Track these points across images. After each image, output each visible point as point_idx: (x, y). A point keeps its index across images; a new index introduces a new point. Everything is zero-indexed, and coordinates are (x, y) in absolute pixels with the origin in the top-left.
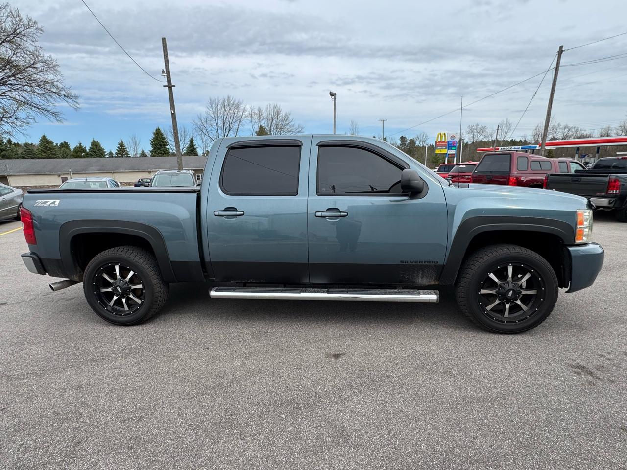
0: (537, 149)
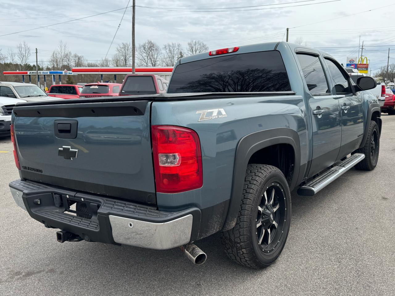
0: (64, 74)
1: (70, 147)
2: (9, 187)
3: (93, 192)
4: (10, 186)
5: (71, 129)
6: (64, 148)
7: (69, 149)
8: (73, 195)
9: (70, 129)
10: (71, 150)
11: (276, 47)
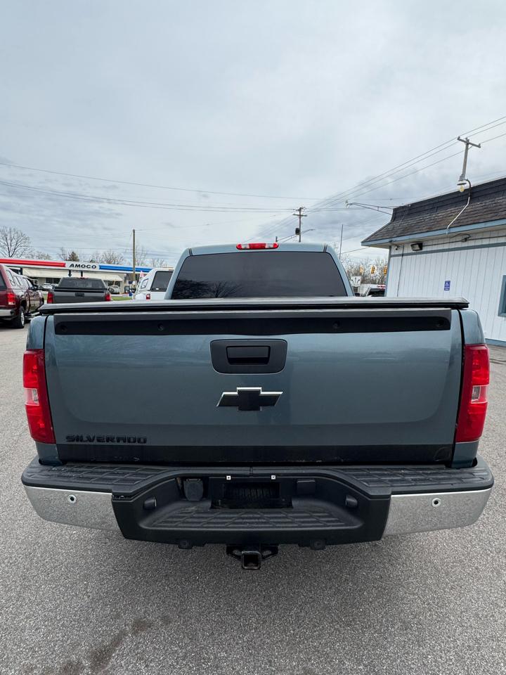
1: (260, 388)
2: (23, 486)
3: (304, 461)
4: (26, 483)
5: (269, 355)
6: (239, 391)
7: (259, 391)
8: (248, 473)
9: (267, 356)
10: (262, 393)
11: (325, 248)
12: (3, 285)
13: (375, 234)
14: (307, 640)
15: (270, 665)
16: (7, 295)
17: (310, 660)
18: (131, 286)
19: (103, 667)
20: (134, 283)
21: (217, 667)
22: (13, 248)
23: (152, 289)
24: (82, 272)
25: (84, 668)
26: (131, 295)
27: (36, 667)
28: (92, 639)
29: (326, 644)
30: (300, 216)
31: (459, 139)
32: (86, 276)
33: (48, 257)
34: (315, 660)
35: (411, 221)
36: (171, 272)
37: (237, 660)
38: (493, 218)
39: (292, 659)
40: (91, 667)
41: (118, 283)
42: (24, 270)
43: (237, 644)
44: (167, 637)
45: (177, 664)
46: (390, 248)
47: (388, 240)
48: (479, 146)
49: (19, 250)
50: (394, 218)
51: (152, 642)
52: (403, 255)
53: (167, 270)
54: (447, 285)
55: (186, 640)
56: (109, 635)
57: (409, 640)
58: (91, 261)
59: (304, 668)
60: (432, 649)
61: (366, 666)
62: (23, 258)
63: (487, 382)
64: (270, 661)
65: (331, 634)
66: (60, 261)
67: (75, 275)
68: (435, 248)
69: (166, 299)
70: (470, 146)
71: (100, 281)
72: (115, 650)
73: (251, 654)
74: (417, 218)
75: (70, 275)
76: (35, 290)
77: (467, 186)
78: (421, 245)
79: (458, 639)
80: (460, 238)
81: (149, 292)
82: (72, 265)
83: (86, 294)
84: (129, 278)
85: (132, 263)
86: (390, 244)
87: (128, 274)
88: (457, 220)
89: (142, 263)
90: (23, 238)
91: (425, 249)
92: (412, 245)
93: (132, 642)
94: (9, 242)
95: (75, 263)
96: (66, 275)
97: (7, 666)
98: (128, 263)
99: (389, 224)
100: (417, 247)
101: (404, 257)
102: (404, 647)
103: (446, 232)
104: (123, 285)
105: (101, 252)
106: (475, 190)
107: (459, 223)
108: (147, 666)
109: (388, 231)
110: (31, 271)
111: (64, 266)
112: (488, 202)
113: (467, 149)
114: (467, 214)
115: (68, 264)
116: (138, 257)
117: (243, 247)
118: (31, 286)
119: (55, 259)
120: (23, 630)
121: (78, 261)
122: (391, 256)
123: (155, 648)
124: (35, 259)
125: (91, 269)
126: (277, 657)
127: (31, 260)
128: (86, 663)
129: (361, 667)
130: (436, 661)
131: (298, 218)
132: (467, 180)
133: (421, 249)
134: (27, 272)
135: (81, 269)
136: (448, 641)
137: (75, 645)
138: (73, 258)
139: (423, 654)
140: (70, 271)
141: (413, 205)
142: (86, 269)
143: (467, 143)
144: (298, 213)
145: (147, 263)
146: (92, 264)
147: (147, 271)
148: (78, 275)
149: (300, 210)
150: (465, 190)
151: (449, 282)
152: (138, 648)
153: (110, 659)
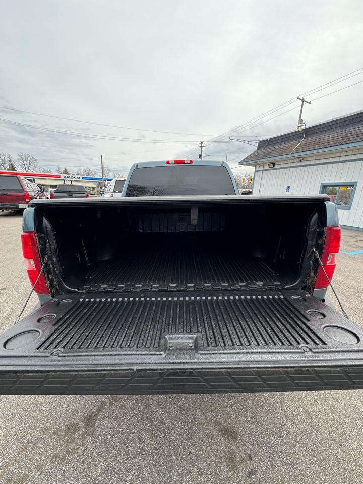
11: (223, 163)
12: (21, 188)
13: (247, 158)
14: (216, 404)
15: (195, 421)
16: (24, 195)
17: (218, 416)
18: (102, 190)
19: (92, 426)
20: (103, 188)
21: (162, 423)
22: (28, 166)
23: (114, 191)
24: (71, 182)
25: (80, 427)
26: (102, 195)
27: (50, 428)
28: (84, 408)
29: (227, 406)
30: (202, 147)
31: (298, 98)
32: (73, 183)
33: (50, 172)
34: (221, 416)
35: (269, 150)
36: (124, 181)
37: (174, 418)
38: (318, 148)
39: (207, 416)
40: (85, 427)
41: (94, 188)
42: (36, 180)
43: (174, 408)
44: (131, 405)
45: (138, 422)
46: (256, 166)
47: (255, 161)
48: (310, 103)
49: (32, 167)
50: (259, 148)
51: (122, 409)
52: (263, 171)
53: (122, 179)
54: (288, 189)
55: (143, 407)
56: (96, 406)
57: (276, 401)
58: (77, 175)
59: (215, 422)
60: (290, 407)
61: (251, 419)
62: (34, 173)
63: (337, 251)
64: (194, 418)
65: (230, 400)
66: (57, 174)
67: (67, 183)
68: (282, 166)
69: (122, 196)
70: (304, 102)
71: (82, 186)
72: (99, 415)
73: (183, 414)
74: (273, 148)
75: (64, 183)
76: (42, 192)
77: (303, 127)
78: (274, 165)
79: (304, 399)
80: (297, 160)
81: (112, 193)
82: (65, 177)
83: (74, 195)
84: (100, 185)
85: (102, 176)
86: (255, 164)
87: (99, 183)
88: (297, 149)
89: (108, 176)
90: (33, 160)
91: (276, 167)
92: (269, 165)
93: (109, 409)
94: (25, 162)
95: (67, 176)
96: (62, 183)
97: (31, 428)
98: (99, 176)
99: (256, 151)
100: (272, 166)
101: (264, 172)
102: (273, 406)
103: (290, 156)
104: (97, 189)
105: (82, 169)
106: (308, 130)
107: (298, 151)
108: (119, 424)
109: (255, 156)
110: (40, 180)
111: (60, 178)
112: (315, 137)
113: (303, 105)
114: (303, 145)
115: (63, 176)
116: (105, 172)
117: (170, 163)
118: (40, 190)
119: (54, 173)
120: (41, 405)
121: (69, 174)
122: (256, 171)
123: (124, 413)
124: (42, 173)
125: (77, 180)
126: (198, 415)
127: (40, 173)
128: (82, 424)
129: (248, 420)
130: (292, 414)
131: (200, 148)
132: (304, 123)
133: (274, 167)
134: (38, 181)
135: (71, 179)
136: (298, 401)
137: (74, 413)
138: (66, 172)
139: (285, 410)
140: (64, 181)
141: (270, 139)
142: (74, 179)
143: (303, 101)
144: (200, 145)
145: (111, 176)
146: (77, 176)
147: (111, 180)
148: (70, 183)
149: (202, 143)
150: (303, 130)
151: (289, 187)
152: (113, 413)
153: (96, 421)
